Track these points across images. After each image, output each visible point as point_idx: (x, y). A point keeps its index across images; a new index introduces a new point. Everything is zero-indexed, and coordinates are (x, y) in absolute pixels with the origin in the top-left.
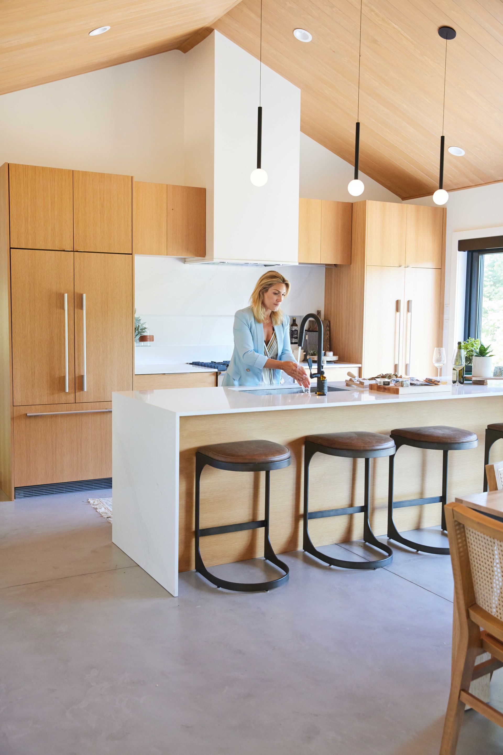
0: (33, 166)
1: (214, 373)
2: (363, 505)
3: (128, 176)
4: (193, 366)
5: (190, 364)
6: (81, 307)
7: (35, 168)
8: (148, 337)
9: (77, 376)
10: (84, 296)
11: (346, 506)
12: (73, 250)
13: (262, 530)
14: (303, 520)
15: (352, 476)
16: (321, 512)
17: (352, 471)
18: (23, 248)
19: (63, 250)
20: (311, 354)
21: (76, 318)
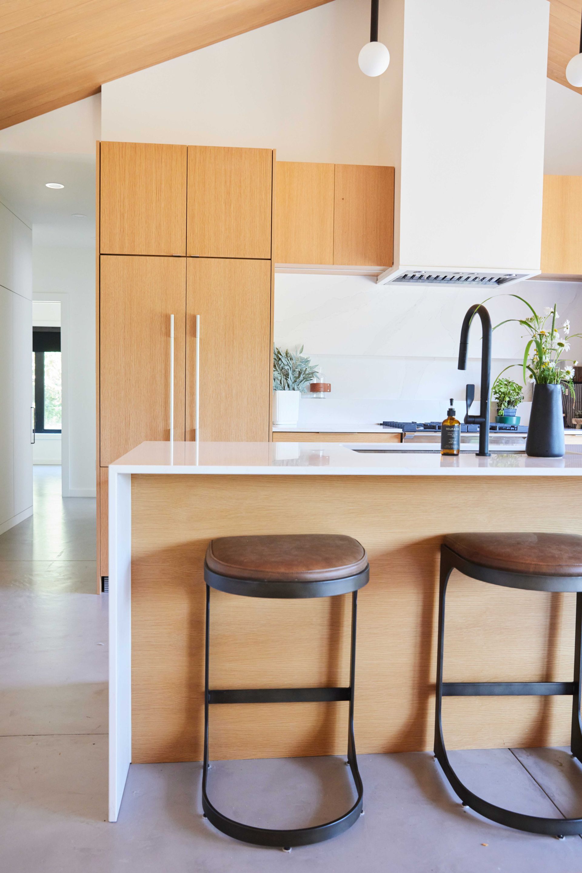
0: (132, 143)
1: (395, 436)
2: (571, 679)
3: (267, 150)
4: (383, 428)
5: (381, 424)
6: (194, 334)
7: (135, 146)
8: (321, 386)
9: (188, 430)
10: (198, 317)
11: (536, 678)
12: (186, 256)
13: (344, 705)
14: (435, 696)
15: (548, 620)
16: (474, 685)
17: (549, 611)
18: (117, 253)
19: (171, 255)
20: (579, 415)
21: (188, 349)
